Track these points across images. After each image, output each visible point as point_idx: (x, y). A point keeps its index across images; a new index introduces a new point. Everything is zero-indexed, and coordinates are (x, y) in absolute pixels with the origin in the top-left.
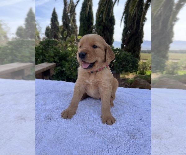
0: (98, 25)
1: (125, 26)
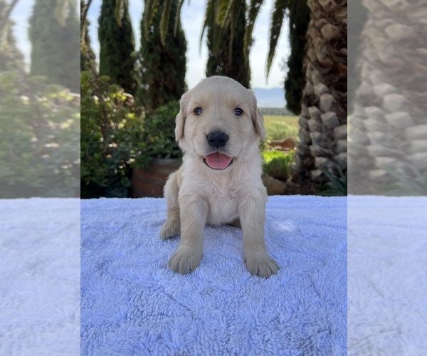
0: (147, 50)
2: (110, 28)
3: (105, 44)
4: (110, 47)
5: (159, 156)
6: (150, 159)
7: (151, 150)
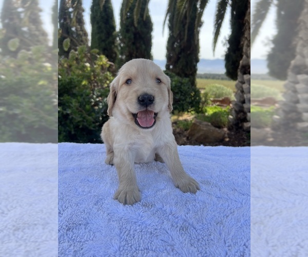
0: (125, 31)
1: (170, 34)
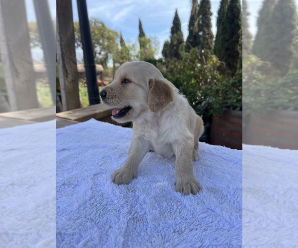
2: (225, 15)
3: (220, 28)
4: (224, 29)
5: (231, 108)
6: (224, 109)
7: (226, 103)
